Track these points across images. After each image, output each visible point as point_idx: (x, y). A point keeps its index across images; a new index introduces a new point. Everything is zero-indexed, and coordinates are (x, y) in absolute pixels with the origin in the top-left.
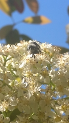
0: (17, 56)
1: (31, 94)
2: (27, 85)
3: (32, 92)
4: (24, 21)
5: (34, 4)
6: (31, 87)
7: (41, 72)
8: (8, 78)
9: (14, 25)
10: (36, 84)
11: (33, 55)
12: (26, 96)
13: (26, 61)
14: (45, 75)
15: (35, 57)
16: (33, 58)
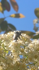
0: (8, 40)
1: (15, 62)
2: (12, 57)
3: (15, 61)
4: (10, 16)
5: (16, 7)
6: (15, 58)
7: (20, 50)
8: (2, 53)
9: (5, 18)
10: (17, 57)
11: (16, 40)
12: (12, 63)
13: (12, 44)
14: (22, 51)
15: (17, 42)
16: (16, 42)
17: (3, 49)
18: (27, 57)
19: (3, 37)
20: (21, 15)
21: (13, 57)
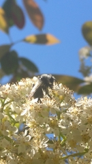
0: (19, 99)
1: (36, 151)
2: (30, 138)
3: (37, 148)
4: (25, 40)
5: (38, 18)
6: (36, 141)
7: (48, 122)
8: (6, 128)
10: (42, 138)
11: (39, 100)
12: (29, 153)
13: (29, 108)
14: (53, 125)
15: (41, 102)
16: (39, 104)
17: (9, 119)
18: (64, 138)
19: (8, 92)
20: (50, 37)
21: (32, 138)
